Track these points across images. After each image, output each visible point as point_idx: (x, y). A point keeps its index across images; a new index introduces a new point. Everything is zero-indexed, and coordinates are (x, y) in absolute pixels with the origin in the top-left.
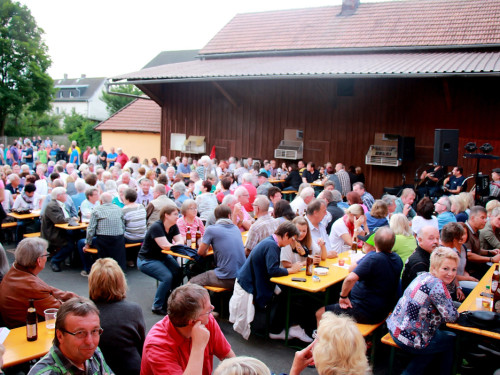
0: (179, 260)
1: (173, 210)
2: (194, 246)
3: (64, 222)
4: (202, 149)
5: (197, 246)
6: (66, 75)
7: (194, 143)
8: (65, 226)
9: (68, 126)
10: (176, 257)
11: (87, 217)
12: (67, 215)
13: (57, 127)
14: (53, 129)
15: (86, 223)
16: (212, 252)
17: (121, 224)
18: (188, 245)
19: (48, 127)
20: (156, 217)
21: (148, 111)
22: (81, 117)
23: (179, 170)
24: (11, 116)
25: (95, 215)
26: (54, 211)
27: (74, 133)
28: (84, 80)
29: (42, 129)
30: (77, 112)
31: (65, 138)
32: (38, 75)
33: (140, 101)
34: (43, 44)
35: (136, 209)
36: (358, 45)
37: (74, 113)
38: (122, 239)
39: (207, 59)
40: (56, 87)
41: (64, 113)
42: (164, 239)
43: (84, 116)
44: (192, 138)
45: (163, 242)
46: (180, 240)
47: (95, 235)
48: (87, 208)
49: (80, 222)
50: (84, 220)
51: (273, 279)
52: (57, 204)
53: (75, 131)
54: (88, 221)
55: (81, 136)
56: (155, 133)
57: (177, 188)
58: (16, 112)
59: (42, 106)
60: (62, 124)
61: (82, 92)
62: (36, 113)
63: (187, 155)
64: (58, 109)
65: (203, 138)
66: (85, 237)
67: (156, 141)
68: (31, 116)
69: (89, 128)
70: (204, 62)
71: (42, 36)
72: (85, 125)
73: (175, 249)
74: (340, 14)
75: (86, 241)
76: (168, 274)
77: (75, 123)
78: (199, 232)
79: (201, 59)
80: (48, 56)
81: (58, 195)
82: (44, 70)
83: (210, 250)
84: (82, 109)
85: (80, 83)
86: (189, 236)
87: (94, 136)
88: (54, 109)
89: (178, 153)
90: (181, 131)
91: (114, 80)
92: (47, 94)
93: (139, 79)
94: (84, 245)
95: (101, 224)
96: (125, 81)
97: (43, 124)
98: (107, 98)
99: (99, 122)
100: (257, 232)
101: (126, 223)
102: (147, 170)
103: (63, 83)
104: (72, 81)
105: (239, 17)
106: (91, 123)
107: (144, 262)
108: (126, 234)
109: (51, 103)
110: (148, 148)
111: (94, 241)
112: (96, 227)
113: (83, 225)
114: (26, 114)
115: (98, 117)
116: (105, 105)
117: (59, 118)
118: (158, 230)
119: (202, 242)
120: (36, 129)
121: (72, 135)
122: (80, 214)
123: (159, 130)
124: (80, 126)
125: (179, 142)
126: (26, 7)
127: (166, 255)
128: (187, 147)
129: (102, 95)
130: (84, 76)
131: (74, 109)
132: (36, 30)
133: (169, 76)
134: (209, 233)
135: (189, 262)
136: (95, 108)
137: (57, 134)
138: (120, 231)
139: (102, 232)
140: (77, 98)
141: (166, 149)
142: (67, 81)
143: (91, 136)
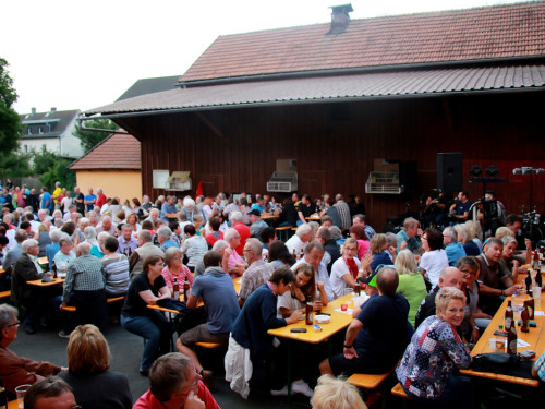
0: (167, 314)
1: (157, 260)
2: (182, 298)
3: (37, 277)
4: (187, 186)
5: (186, 298)
6: (34, 110)
7: (179, 179)
8: (39, 283)
9: (38, 166)
10: (163, 312)
11: (63, 271)
12: (40, 271)
13: (26, 167)
14: (22, 170)
15: (61, 277)
16: (202, 304)
17: (101, 277)
18: (176, 298)
19: (17, 168)
20: (139, 267)
21: (126, 146)
22: (53, 155)
23: (163, 210)
25: (72, 269)
26: (26, 266)
27: (46, 174)
28: (55, 113)
29: (9, 170)
30: (48, 149)
31: (35, 180)
33: (116, 136)
34: (7, 77)
35: (117, 260)
36: (350, 65)
37: (45, 150)
38: (103, 294)
39: (188, 86)
40: (24, 122)
41: (33, 151)
42: (149, 292)
43: (56, 154)
44: (176, 174)
45: (148, 295)
46: (167, 292)
47: (73, 290)
49: (55, 277)
50: (59, 275)
51: (270, 332)
52: (28, 258)
53: (47, 171)
54: (65, 275)
55: (54, 177)
56: (134, 170)
57: (161, 232)
59: (10, 144)
60: (31, 163)
61: (52, 126)
62: (2, 153)
63: (172, 193)
64: (26, 147)
65: (187, 173)
66: (61, 293)
67: (136, 180)
69: (62, 167)
70: (185, 89)
71: (5, 67)
72: (58, 165)
73: (162, 303)
74: (330, 33)
75: (62, 298)
76: (156, 331)
77: (47, 162)
78: (187, 283)
79: (182, 87)
80: (12, 90)
81: (29, 249)
82: (9, 105)
83: (200, 302)
84: (53, 146)
85: (49, 117)
86: (176, 288)
87: (68, 176)
88: (22, 147)
89: (162, 191)
90: (163, 167)
91: (87, 115)
92: (14, 132)
93: (114, 112)
94: (60, 303)
95: (79, 279)
96: (99, 115)
97: (11, 165)
98: (81, 133)
99: (73, 160)
100: (251, 279)
101: (107, 276)
103: (31, 117)
104: (42, 116)
105: (220, 39)
106: (64, 162)
107: (128, 319)
108: (107, 288)
109: (18, 141)
110: (127, 187)
111: (71, 298)
113: (59, 280)
115: (71, 155)
116: (79, 141)
117: (27, 158)
118: (141, 283)
119: (191, 293)
120: (3, 171)
121: (43, 176)
122: (55, 269)
123: (140, 167)
124: (52, 165)
125: (161, 179)
127: (152, 310)
128: (171, 185)
129: (75, 130)
130: (54, 109)
131: (45, 146)
133: (148, 108)
134: (199, 283)
135: (177, 316)
136: (68, 144)
137: (27, 175)
138: (102, 285)
139: (81, 287)
140: (47, 134)
141: (148, 187)
142: (35, 116)
143: (65, 176)
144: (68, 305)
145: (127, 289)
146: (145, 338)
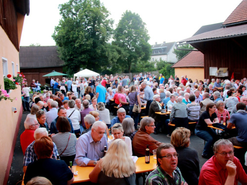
0: (217, 131)
1: (213, 106)
2: (224, 124)
3: (159, 111)
4: (226, 75)
5: (226, 124)
6: (156, 43)
7: (222, 71)
8: (160, 113)
9: (158, 67)
10: (215, 129)
11: (170, 109)
12: (160, 108)
13: (153, 67)
14: (151, 68)
15: (169, 111)
16: (235, 127)
17: (186, 112)
18: (222, 123)
19: (149, 68)
21: (198, 56)
22: (164, 62)
24: (133, 64)
25: (174, 108)
26: (155, 106)
27: (161, 70)
28: (165, 44)
29: (147, 68)
30: (162, 59)
31: (157, 72)
32: (144, 44)
33: (193, 52)
34: (146, 30)
35: (195, 106)
37: (161, 60)
38: (187, 120)
40: (152, 48)
41: (156, 60)
42: (209, 120)
43: (166, 61)
44: (221, 69)
45: (208, 121)
46: (217, 121)
47: (174, 117)
48: (170, 105)
49: (167, 111)
50: (168, 110)
52: (156, 103)
53: (162, 68)
54: (171, 111)
55: (164, 71)
56: (201, 67)
58: (135, 62)
59: (146, 58)
60: (155, 66)
61: (164, 50)
62: (144, 62)
63: (219, 78)
65: (227, 69)
66: (169, 118)
67: (202, 71)
68: (142, 63)
69: (168, 67)
70: (226, 28)
71: (145, 26)
72: (166, 66)
73: (214, 125)
75: (169, 120)
77: (162, 65)
78: (227, 117)
79: (224, 27)
80: (148, 35)
81: (156, 99)
82: (147, 41)
83: (233, 126)
84: (164, 58)
85: (163, 46)
86: (222, 119)
87: (171, 70)
88: (152, 60)
89: (214, 77)
90: (214, 66)
91: (180, 43)
92: (148, 52)
93: (192, 41)
94: (168, 122)
95: (177, 112)
96: (185, 42)
97: (147, 66)
98: (176, 52)
99: (173, 64)
101: (189, 112)
102: (198, 86)
103: (155, 47)
104: (159, 45)
106: (169, 65)
107: (198, 131)
108: (189, 117)
109: (150, 57)
110: (198, 75)
111: (173, 120)
112: (175, 113)
113: (168, 113)
114: (139, 62)
116: (175, 55)
117: (154, 63)
118: (205, 115)
120: (144, 69)
121: (160, 71)
122: (167, 107)
123: (203, 66)
124: (164, 66)
125: (214, 71)
126: (137, 14)
128: (218, 74)
129: (173, 50)
130: (164, 42)
131: (161, 58)
132: (142, 24)
133: (208, 38)
134: (233, 117)
135: (222, 132)
136: (171, 57)
137: (154, 71)
138: (186, 116)
139: (177, 116)
140: (161, 53)
141: (207, 75)
142: (157, 45)
143: (169, 71)
144: (172, 123)
145: (198, 118)
146: (205, 140)
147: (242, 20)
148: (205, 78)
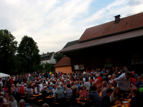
4: (83, 68)
6: (43, 53)
7: (81, 67)
8: (49, 97)
9: (46, 67)
13: (43, 67)
21: (66, 59)
22: (49, 64)
24: (31, 66)
25: (56, 93)
29: (39, 69)
30: (48, 62)
31: (45, 70)
32: (36, 54)
34: (37, 46)
36: (122, 31)
40: (41, 57)
41: (44, 63)
53: (48, 68)
59: (39, 62)
61: (48, 56)
62: (37, 65)
64: (42, 62)
65: (83, 65)
68: (36, 66)
70: (80, 44)
72: (50, 66)
74: (115, 23)
80: (38, 49)
88: (41, 63)
89: (77, 70)
94: (54, 102)
98: (55, 58)
100: (104, 92)
104: (45, 54)
105: (87, 29)
107: (72, 106)
109: (41, 61)
114: (34, 65)
115: (53, 63)
120: (37, 69)
123: (70, 65)
124: (49, 66)
126: (31, 38)
128: (79, 68)
130: (48, 52)
131: (47, 62)
132: (34, 43)
133: (71, 50)
136: (52, 61)
137: (43, 70)
140: (47, 59)
143: (52, 69)
147: (87, 39)
148: (72, 71)
